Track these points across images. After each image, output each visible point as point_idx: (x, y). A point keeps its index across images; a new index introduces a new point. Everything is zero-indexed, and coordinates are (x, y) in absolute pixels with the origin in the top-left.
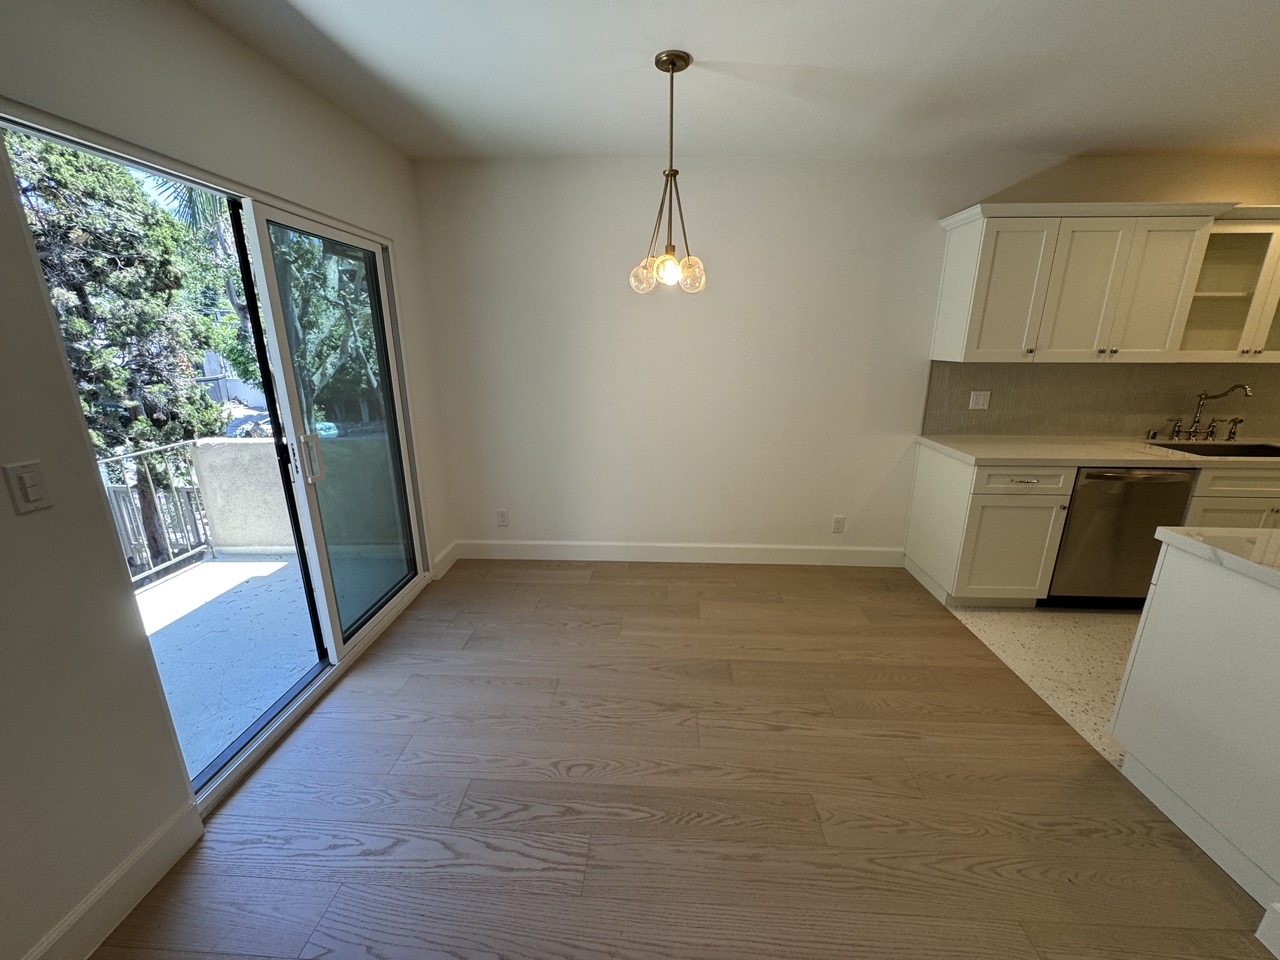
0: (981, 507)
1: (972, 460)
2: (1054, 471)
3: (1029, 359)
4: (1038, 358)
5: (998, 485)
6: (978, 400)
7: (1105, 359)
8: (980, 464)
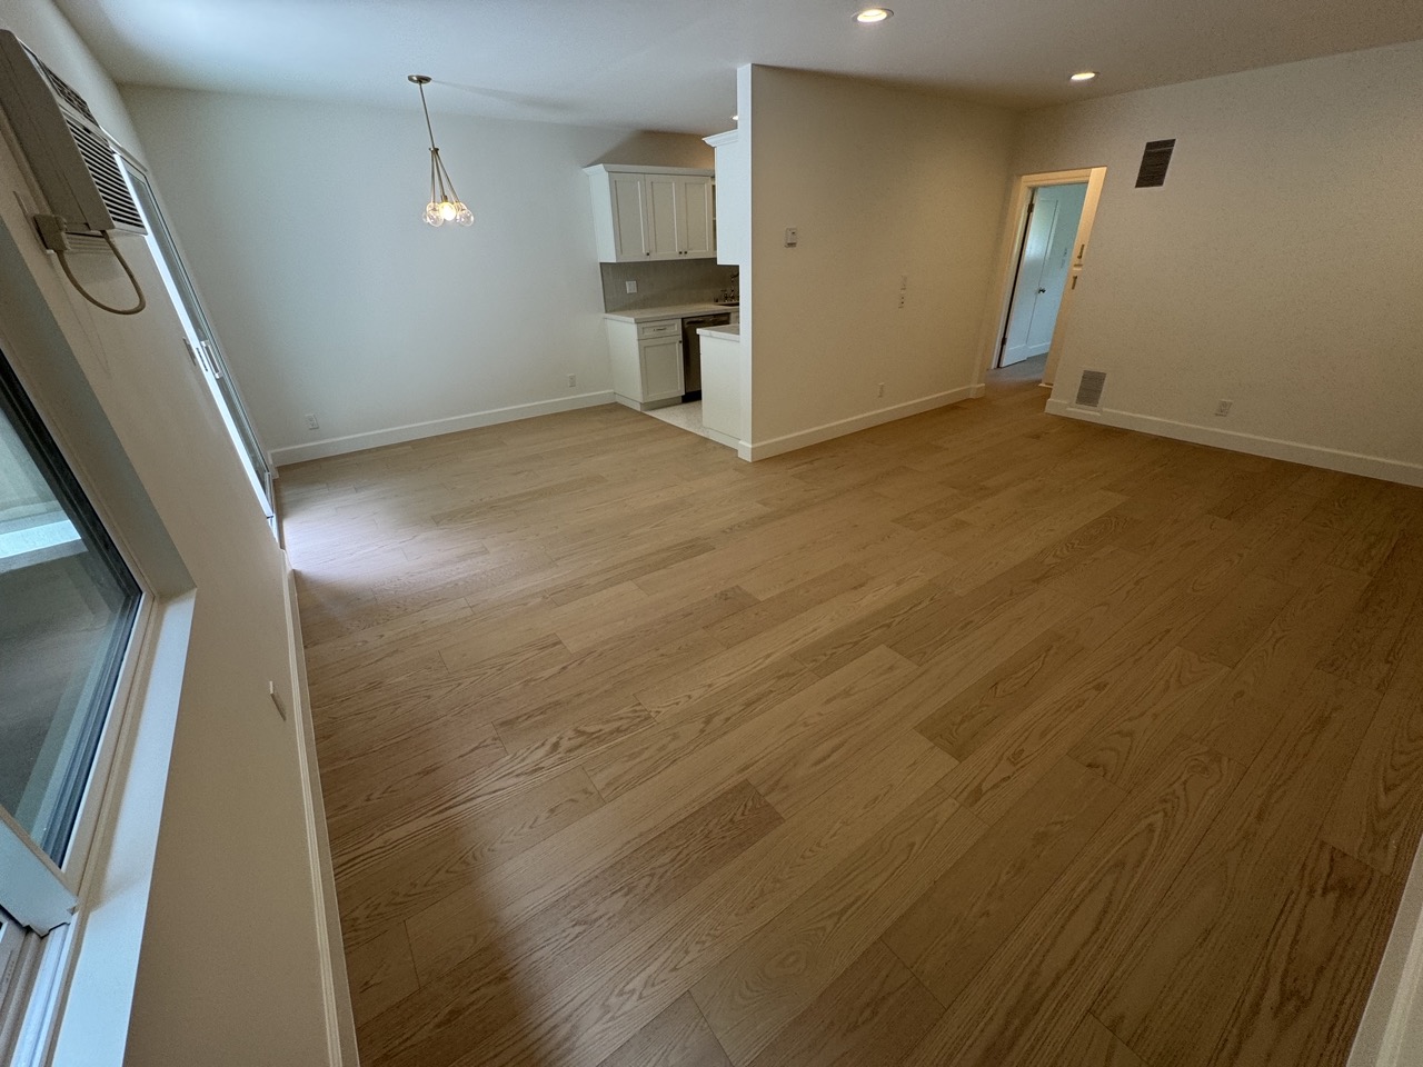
0: (643, 350)
1: (632, 320)
2: (672, 322)
3: (648, 259)
4: (653, 258)
5: (649, 333)
6: (631, 287)
7: (683, 257)
8: (638, 322)
